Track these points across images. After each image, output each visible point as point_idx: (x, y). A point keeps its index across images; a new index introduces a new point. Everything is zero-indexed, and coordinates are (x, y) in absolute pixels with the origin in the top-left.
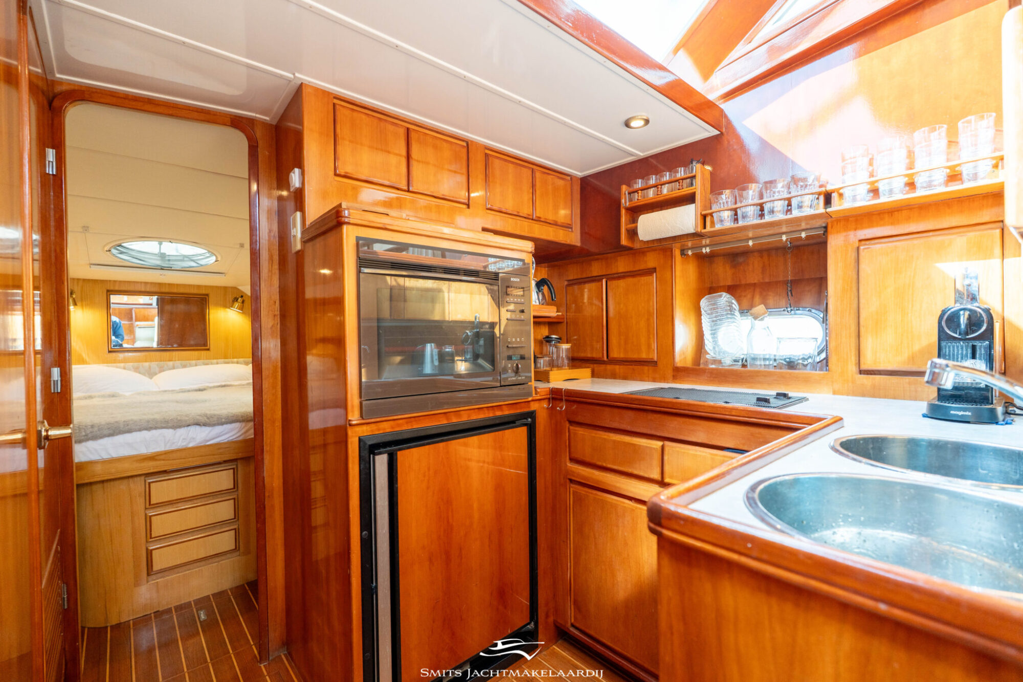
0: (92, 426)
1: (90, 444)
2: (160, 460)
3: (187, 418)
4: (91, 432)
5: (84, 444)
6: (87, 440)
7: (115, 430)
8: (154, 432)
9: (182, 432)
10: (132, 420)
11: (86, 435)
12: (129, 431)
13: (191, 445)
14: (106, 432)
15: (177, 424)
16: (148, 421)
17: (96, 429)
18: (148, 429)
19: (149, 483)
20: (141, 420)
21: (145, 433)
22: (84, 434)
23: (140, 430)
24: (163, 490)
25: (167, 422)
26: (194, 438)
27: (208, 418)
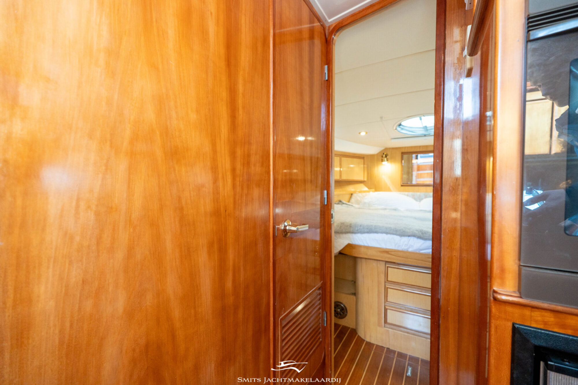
0: (361, 226)
2: (391, 255)
3: (409, 231)
4: (360, 229)
7: (371, 230)
8: (389, 235)
9: (405, 239)
11: (357, 230)
12: (376, 232)
13: (410, 250)
14: (366, 231)
15: (402, 234)
16: (387, 228)
18: (387, 233)
19: (388, 267)
20: (383, 227)
21: (384, 235)
22: (356, 229)
23: (382, 233)
24: (395, 274)
25: (396, 231)
26: (412, 246)
27: (422, 234)
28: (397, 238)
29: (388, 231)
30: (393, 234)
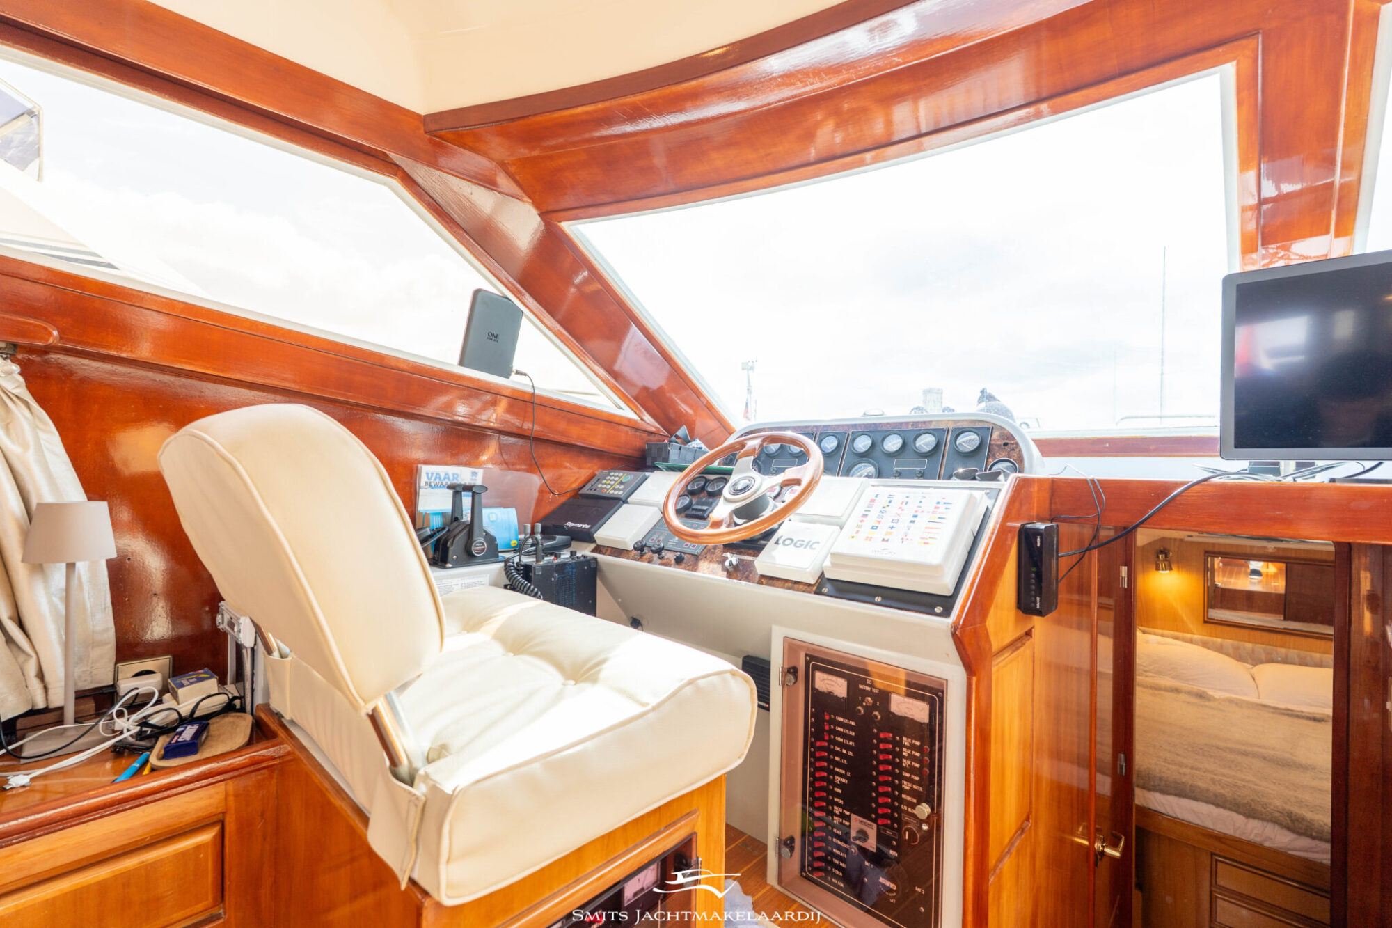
0: (1161, 779)
1: (1157, 795)
2: (1225, 844)
3: (1264, 810)
4: (1159, 785)
5: (1152, 793)
6: (1157, 791)
7: (1181, 791)
8: (1221, 811)
9: (1256, 824)
10: (1199, 787)
12: (1195, 799)
13: (1267, 844)
14: (1173, 790)
15: (1251, 813)
16: (1215, 795)
17: (1163, 783)
18: (1217, 805)
19: (1216, 860)
20: (1208, 790)
21: (1211, 807)
23: (1208, 802)
24: (1231, 876)
25: (1237, 804)
26: (1272, 838)
27: (1292, 821)
28: (1239, 819)
29: (1218, 801)
30: (1230, 809)
